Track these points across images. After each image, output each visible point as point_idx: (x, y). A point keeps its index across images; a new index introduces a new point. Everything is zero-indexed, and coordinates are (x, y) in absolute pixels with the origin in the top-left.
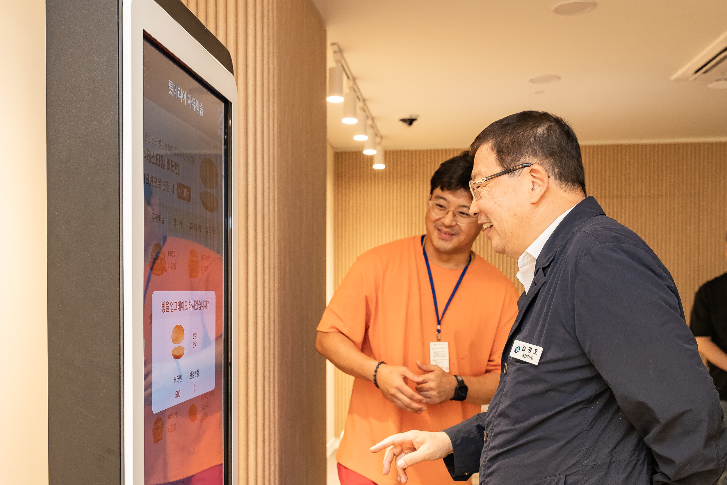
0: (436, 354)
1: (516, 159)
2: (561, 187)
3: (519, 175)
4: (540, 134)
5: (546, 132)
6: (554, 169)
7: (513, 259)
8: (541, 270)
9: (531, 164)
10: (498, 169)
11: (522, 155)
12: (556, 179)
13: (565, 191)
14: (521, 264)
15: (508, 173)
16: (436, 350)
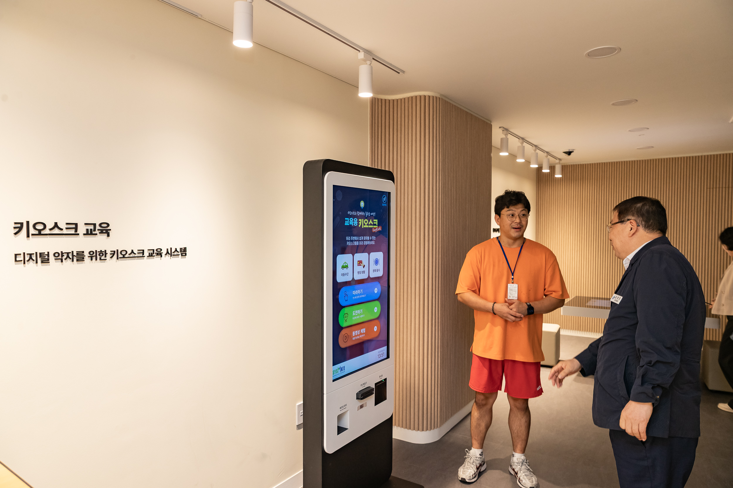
0: (511, 290)
1: (624, 217)
2: (645, 231)
3: (625, 224)
4: (638, 207)
5: (641, 206)
6: (642, 222)
7: (621, 260)
8: (631, 264)
9: (631, 219)
10: (617, 220)
11: (628, 215)
12: (643, 227)
13: (647, 233)
14: (625, 263)
15: (621, 223)
16: (511, 288)
